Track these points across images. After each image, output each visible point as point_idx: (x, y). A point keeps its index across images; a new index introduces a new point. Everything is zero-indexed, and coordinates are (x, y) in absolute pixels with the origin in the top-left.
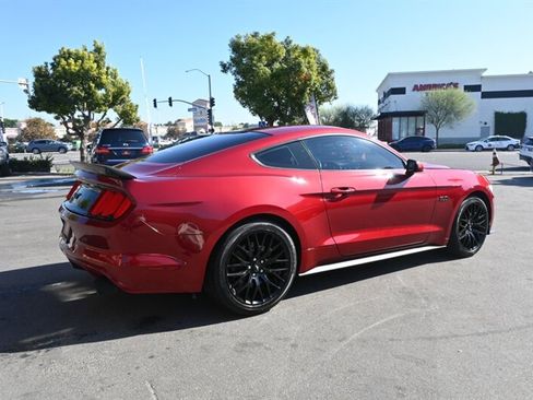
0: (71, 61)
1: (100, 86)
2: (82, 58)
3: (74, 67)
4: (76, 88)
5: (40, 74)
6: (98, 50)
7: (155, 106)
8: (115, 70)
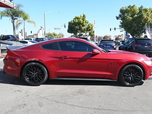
0: (76, 19)
1: (83, 26)
2: (79, 19)
3: (77, 21)
4: (77, 27)
5: (70, 23)
6: (84, 16)
7: (111, 30)
8: (88, 21)
